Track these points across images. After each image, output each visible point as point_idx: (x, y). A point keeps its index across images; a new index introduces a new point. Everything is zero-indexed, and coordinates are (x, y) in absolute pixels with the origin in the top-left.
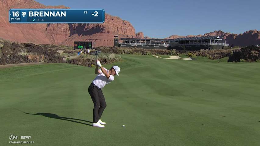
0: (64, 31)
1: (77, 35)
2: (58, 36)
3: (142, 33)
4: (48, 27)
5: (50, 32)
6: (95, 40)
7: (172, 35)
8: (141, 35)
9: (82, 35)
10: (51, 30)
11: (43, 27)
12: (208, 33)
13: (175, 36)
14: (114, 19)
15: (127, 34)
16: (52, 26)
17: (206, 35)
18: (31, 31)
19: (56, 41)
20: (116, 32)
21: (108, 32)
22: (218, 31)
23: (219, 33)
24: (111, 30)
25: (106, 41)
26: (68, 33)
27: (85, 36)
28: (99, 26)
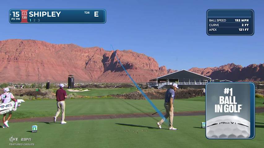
0: (99, 68)
1: (110, 71)
2: (95, 72)
3: (164, 67)
4: (86, 65)
5: (88, 69)
6: (126, 75)
7: (192, 68)
8: (164, 68)
9: (114, 71)
10: (89, 68)
11: (83, 66)
12: (222, 66)
13: (195, 68)
14: (140, 56)
15: (151, 69)
16: (89, 64)
17: (220, 67)
18: (74, 69)
19: (93, 77)
20: (142, 67)
21: (136, 69)
22: (231, 64)
23: (232, 65)
24: (138, 66)
25: (135, 76)
26: (103, 69)
27: (117, 72)
28: (129, 63)
